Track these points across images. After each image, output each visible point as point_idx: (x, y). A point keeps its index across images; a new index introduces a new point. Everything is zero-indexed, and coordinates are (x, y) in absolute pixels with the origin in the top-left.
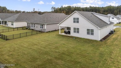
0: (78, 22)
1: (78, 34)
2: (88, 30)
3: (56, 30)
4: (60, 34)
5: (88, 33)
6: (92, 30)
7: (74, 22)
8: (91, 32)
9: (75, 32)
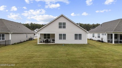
0: (64, 27)
1: (64, 40)
2: (76, 35)
3: (21, 42)
4: (38, 43)
5: (76, 38)
6: (80, 35)
7: (60, 27)
8: (79, 37)
9: (60, 38)
